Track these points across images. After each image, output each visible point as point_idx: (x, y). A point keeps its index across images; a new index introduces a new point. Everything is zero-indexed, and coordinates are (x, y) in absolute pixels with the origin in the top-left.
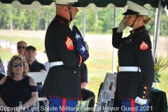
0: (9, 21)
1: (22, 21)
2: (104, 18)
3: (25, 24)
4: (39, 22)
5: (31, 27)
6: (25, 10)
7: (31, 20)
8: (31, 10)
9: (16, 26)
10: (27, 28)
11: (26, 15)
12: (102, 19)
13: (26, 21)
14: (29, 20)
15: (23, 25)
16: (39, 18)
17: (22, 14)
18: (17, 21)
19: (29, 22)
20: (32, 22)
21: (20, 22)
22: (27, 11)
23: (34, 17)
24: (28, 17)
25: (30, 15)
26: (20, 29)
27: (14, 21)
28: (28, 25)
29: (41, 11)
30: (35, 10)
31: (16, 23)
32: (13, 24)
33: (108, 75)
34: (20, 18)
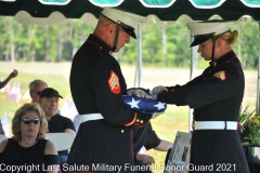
0: (8, 46)
1: (33, 46)
2: (178, 38)
3: (37, 51)
4: (61, 47)
5: (48, 57)
6: (36, 26)
7: (48, 44)
8: (47, 26)
9: (21, 55)
10: (40, 58)
11: (38, 35)
12: (174, 41)
13: (38, 46)
14: (44, 44)
15: (33, 52)
16: (62, 40)
17: (32, 32)
18: (23, 45)
19: (45, 47)
20: (50, 48)
21: (27, 48)
22: (40, 28)
23: (53, 38)
24: (41, 39)
25: (46, 35)
26: (29, 60)
27: (18, 45)
28: (42, 53)
29: (66, 28)
30: (55, 27)
31: (20, 49)
32: (16, 50)
33: (179, 136)
34: (28, 41)
